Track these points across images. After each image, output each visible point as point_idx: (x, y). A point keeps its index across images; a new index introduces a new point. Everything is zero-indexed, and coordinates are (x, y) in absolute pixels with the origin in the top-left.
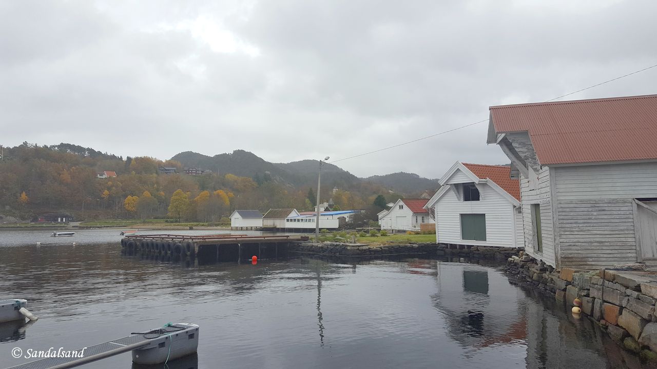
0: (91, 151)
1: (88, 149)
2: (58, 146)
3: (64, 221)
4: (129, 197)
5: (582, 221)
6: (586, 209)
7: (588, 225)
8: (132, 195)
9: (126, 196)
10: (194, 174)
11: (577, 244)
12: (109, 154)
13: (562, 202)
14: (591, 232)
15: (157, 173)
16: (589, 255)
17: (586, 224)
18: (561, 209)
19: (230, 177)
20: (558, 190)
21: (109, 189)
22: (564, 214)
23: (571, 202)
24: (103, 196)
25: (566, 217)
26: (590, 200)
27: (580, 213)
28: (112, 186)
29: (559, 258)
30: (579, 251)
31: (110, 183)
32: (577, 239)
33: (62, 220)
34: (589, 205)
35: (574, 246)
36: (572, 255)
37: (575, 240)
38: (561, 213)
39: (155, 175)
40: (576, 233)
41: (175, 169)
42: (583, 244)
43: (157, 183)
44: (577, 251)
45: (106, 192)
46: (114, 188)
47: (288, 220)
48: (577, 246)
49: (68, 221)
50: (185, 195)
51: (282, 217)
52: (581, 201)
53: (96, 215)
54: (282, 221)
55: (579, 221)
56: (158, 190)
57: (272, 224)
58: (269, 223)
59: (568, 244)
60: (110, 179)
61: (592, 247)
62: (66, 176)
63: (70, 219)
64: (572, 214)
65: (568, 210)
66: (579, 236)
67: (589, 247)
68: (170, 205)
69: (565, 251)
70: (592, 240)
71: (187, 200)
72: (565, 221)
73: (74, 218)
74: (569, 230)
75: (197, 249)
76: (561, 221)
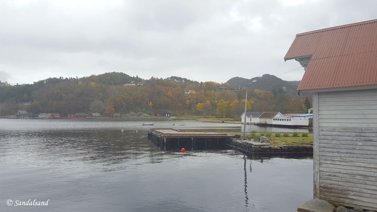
0: (185, 79)
1: (184, 79)
2: (171, 78)
3: (169, 116)
4: (199, 104)
5: (344, 151)
6: (350, 138)
7: (351, 155)
8: (201, 102)
9: (197, 103)
10: (236, 90)
11: (338, 174)
12: (194, 81)
13: (324, 129)
14: (355, 163)
15: (215, 90)
16: (350, 188)
17: (349, 155)
18: (323, 136)
19: (257, 91)
20: (320, 117)
21: (189, 99)
22: (325, 141)
23: (334, 130)
24: (187, 103)
25: (327, 145)
26: (355, 128)
27: (343, 142)
28: (191, 98)
29: (318, 187)
30: (340, 183)
31: (190, 96)
32: (337, 170)
33: (168, 115)
34: (354, 134)
35: (335, 176)
36: (332, 186)
37: (336, 170)
38: (322, 141)
39: (213, 91)
40: (338, 163)
41: (225, 87)
42: (345, 176)
43: (214, 96)
44: (337, 183)
45: (188, 101)
46: (192, 99)
47: (274, 119)
48: (337, 176)
49: (170, 116)
50: (225, 103)
51: (270, 117)
52: (345, 129)
53: (183, 113)
54: (271, 119)
55: (342, 151)
56: (214, 100)
57: (264, 121)
58: (263, 121)
59: (328, 174)
60: (191, 94)
61: (355, 180)
62: (170, 93)
63: (171, 115)
64: (334, 142)
65: (330, 138)
66: (340, 167)
67: (351, 180)
68: (218, 108)
69: (325, 181)
70: (355, 172)
71: (226, 105)
72: (326, 149)
73: (173, 115)
74: (330, 158)
75: (165, 140)
76: (322, 149)
